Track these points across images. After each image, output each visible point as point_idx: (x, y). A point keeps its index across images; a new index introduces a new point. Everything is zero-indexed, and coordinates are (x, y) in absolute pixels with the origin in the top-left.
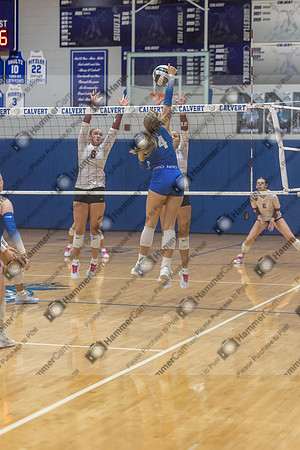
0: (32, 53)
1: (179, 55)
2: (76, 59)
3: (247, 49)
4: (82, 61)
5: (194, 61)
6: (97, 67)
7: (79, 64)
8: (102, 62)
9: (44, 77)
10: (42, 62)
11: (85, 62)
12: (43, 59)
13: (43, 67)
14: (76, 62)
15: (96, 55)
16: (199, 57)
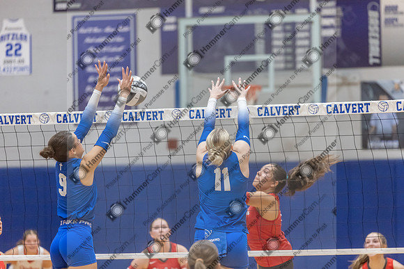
0: (7, 23)
1: (258, 20)
2: (82, 31)
3: (375, 8)
4: (92, 35)
5: (285, 31)
6: (119, 45)
7: (88, 40)
8: (126, 35)
9: (27, 63)
10: (23, 37)
11: (97, 35)
12: (24, 31)
13: (25, 46)
14: (81, 38)
15: (116, 24)
16: (293, 24)
